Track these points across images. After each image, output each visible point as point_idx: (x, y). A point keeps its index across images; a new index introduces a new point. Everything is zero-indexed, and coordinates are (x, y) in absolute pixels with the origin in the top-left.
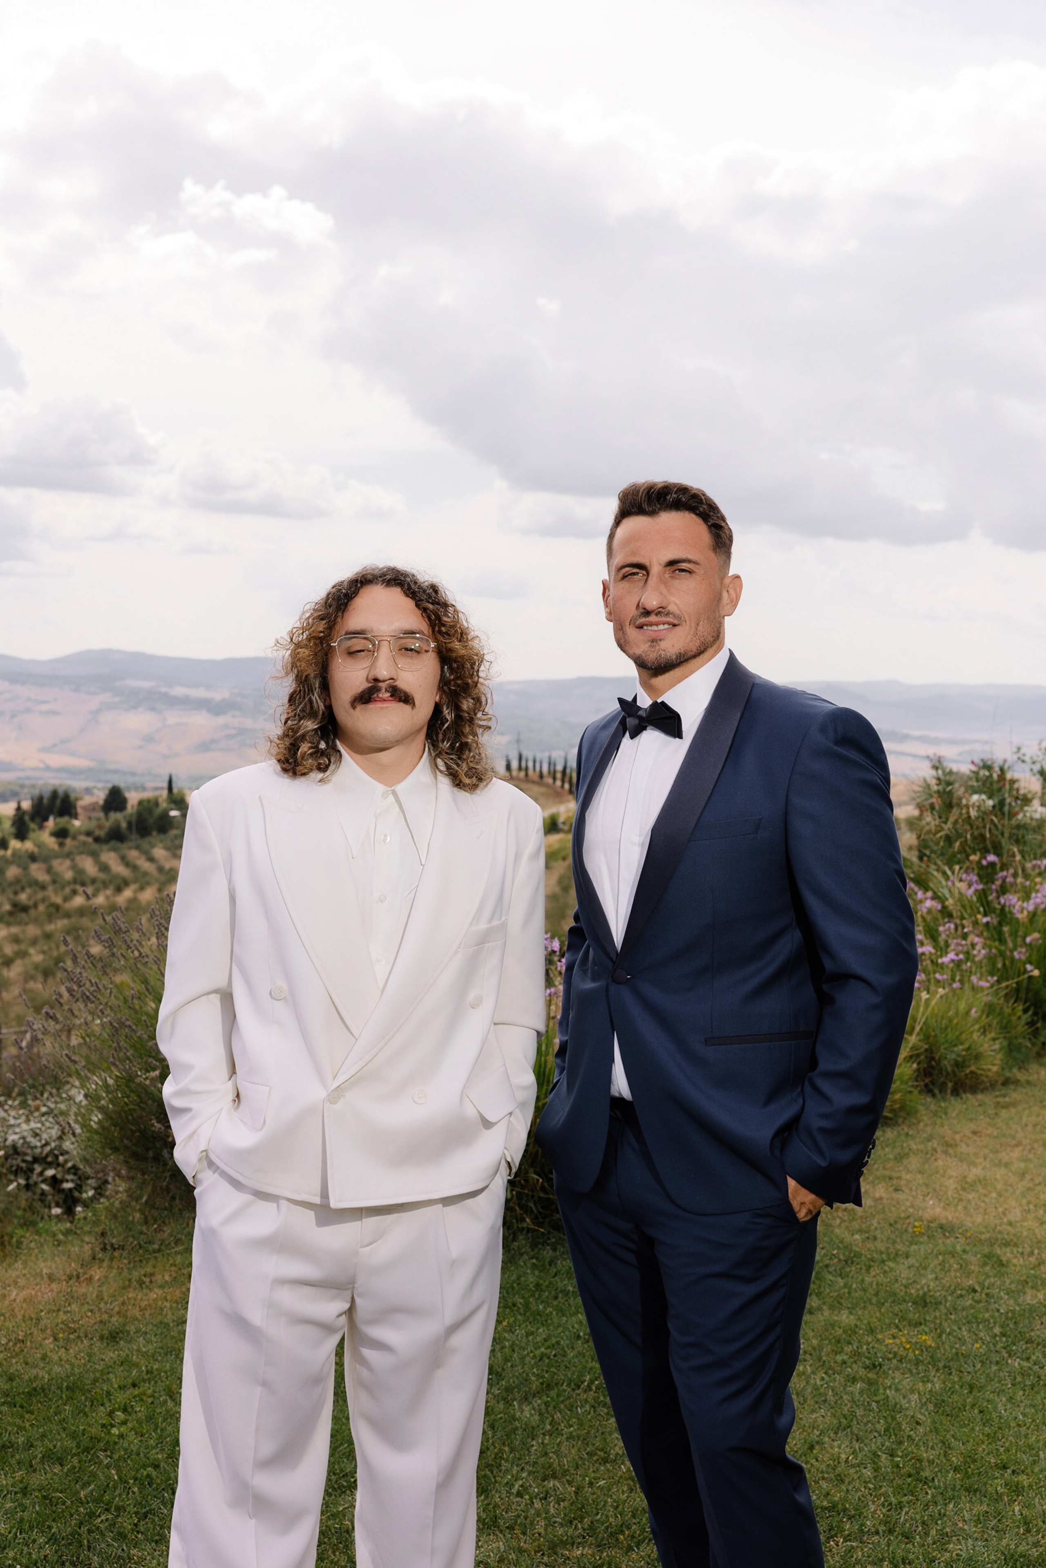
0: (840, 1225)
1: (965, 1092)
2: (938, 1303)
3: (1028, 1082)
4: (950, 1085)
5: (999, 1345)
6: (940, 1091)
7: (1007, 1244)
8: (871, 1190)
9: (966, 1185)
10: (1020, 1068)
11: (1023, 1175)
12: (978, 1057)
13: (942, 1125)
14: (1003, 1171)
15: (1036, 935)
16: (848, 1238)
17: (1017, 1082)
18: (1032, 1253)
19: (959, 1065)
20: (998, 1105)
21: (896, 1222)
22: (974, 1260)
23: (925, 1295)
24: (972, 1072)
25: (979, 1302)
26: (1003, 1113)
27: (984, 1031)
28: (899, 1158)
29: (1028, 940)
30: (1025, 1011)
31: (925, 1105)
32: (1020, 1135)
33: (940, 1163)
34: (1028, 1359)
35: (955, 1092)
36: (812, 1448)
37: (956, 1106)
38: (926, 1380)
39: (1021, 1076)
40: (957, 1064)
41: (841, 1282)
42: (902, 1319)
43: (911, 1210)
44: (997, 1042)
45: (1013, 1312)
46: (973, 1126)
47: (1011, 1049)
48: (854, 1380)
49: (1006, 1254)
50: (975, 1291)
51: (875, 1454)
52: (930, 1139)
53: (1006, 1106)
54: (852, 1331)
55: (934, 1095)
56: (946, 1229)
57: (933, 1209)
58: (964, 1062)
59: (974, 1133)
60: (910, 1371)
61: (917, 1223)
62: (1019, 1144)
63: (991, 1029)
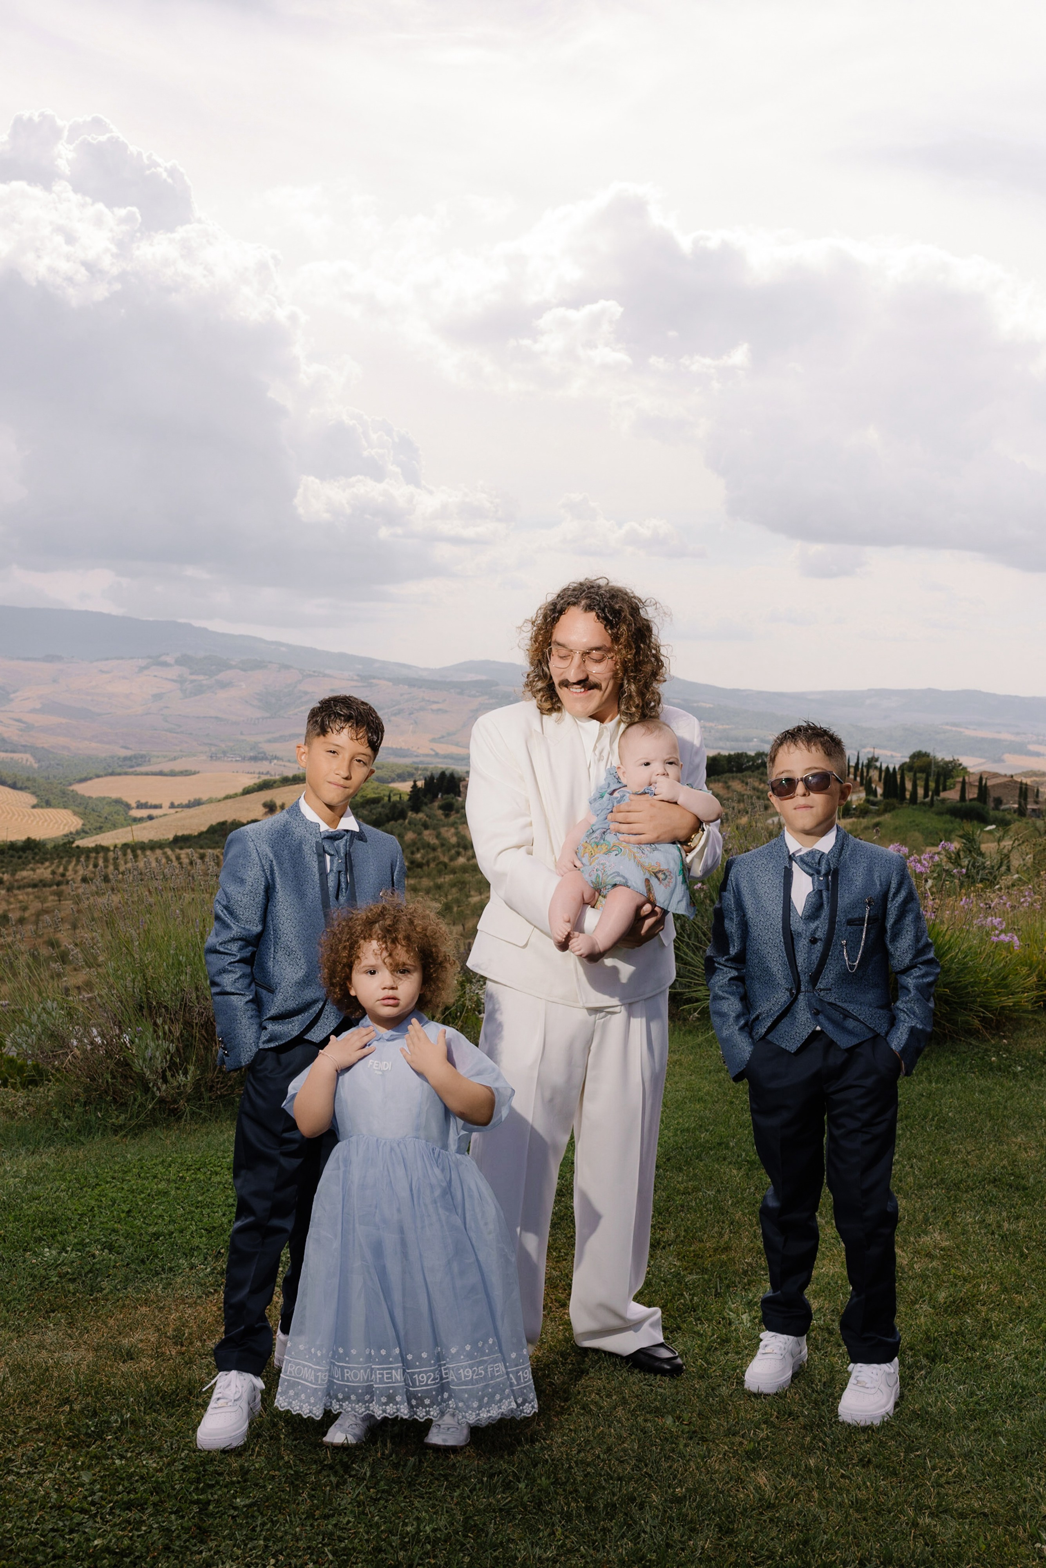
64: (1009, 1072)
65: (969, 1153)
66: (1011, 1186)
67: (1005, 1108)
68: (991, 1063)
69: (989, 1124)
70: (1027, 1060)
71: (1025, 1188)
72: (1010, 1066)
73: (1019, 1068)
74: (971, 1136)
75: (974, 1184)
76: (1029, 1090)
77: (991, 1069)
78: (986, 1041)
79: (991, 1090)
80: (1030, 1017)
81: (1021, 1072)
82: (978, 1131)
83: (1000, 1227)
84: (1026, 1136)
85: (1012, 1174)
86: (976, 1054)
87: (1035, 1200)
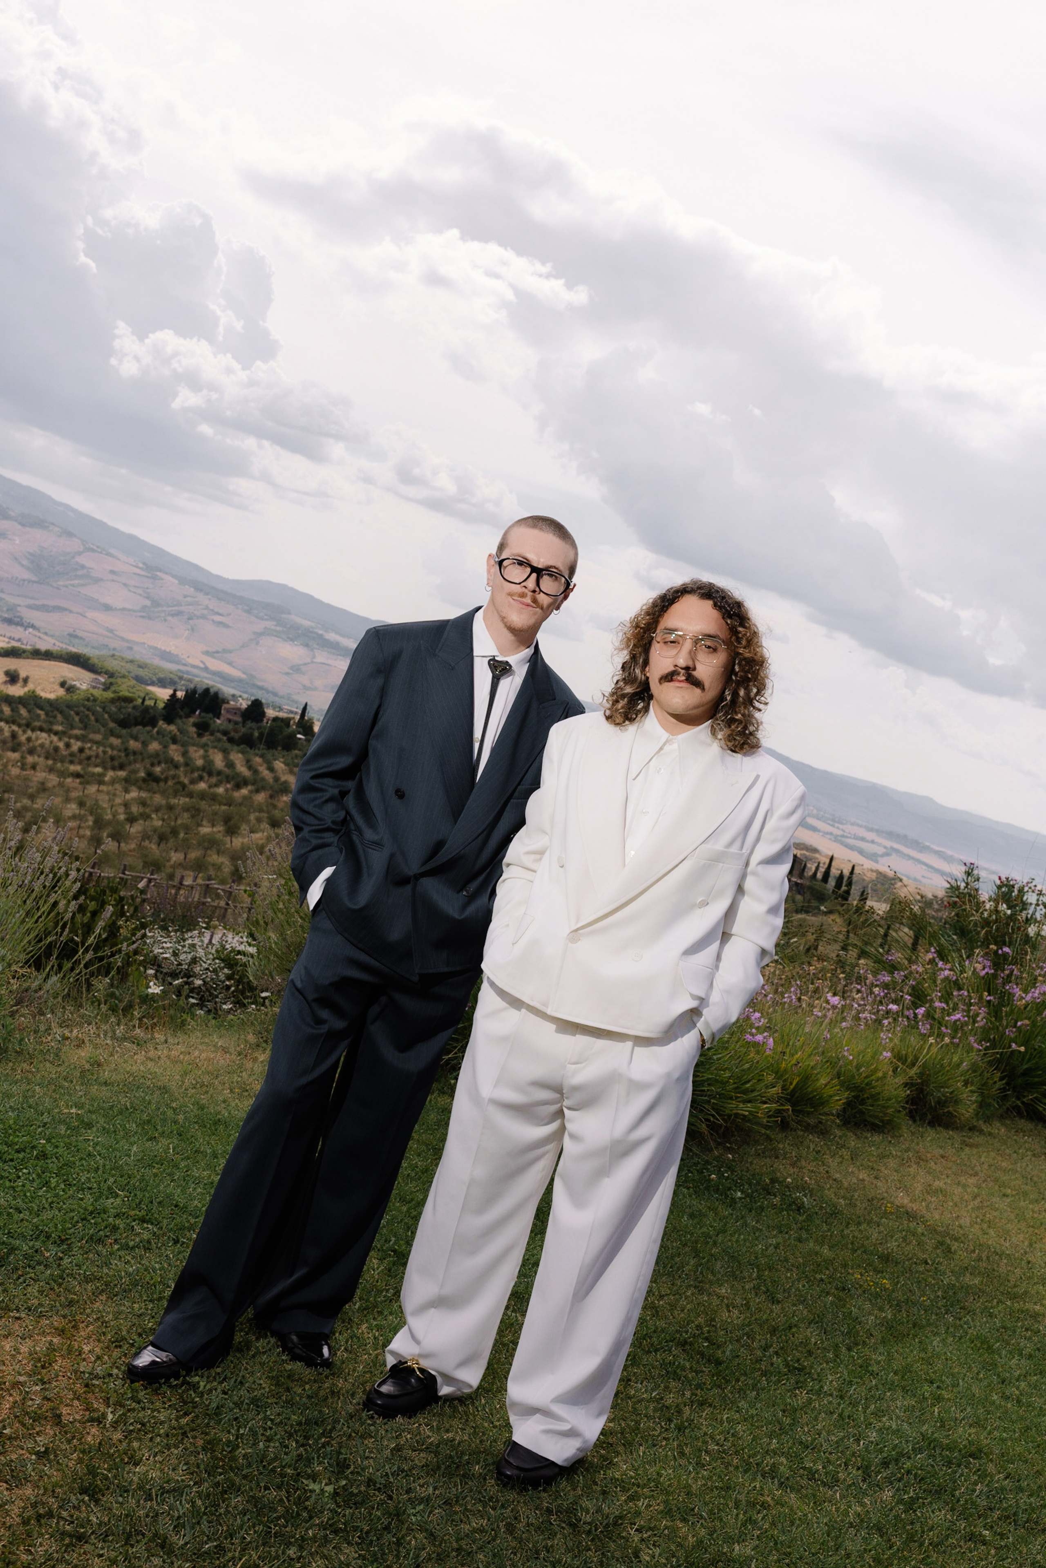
0: (829, 1189)
1: (939, 1125)
2: (897, 1263)
3: (990, 1134)
4: (929, 1117)
5: (940, 1304)
6: (920, 1120)
7: (956, 1239)
8: (857, 1172)
9: (929, 1190)
10: (985, 1122)
11: (975, 1197)
12: (957, 1102)
13: (918, 1144)
14: (960, 1189)
15: (1027, 1022)
16: (835, 1200)
17: (981, 1131)
18: (974, 1251)
19: (942, 1103)
20: (964, 1143)
21: (873, 1200)
22: (930, 1243)
23: (889, 1254)
24: (949, 1112)
25: (928, 1271)
26: (967, 1150)
27: (966, 1083)
28: (882, 1157)
29: (1019, 1023)
30: (1001, 1079)
31: (906, 1126)
32: (978, 1168)
33: (912, 1170)
34: (960, 1319)
35: (932, 1124)
36: (790, 1327)
37: (931, 1134)
38: (881, 1309)
39: (984, 1127)
40: (939, 1102)
41: (825, 1228)
42: (869, 1265)
43: (886, 1195)
44: (974, 1095)
45: (954, 1285)
46: (941, 1152)
47: (981, 1105)
48: (828, 1293)
49: (955, 1246)
50: (927, 1263)
51: (837, 1345)
52: (908, 1150)
53: (971, 1146)
54: (829, 1262)
55: (915, 1121)
56: (911, 1216)
57: (902, 1199)
58: (946, 1101)
59: (943, 1157)
60: (870, 1300)
61: (889, 1205)
62: (976, 1174)
63: (972, 1084)
64: (727, 1196)
65: (661, 1297)
66: (702, 1355)
67: (715, 1243)
68: (710, 1180)
69: (692, 1262)
70: (750, 1184)
71: (718, 1363)
72: (730, 1189)
73: (739, 1194)
74: (669, 1274)
75: (660, 1343)
76: (746, 1225)
77: (707, 1188)
78: (711, 1150)
79: (703, 1215)
80: (763, 1131)
81: (740, 1198)
82: (678, 1269)
83: (679, 1412)
84: (732, 1287)
85: (707, 1339)
86: (696, 1164)
87: (727, 1381)
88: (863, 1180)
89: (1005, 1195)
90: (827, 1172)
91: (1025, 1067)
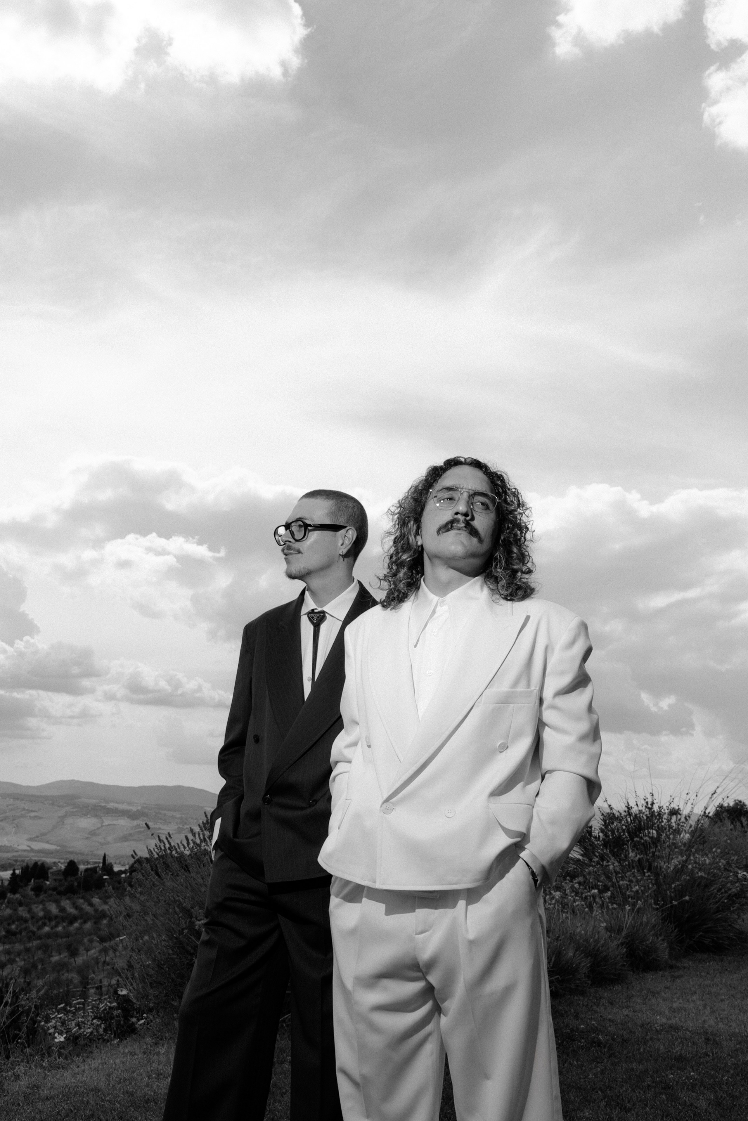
0: (610, 1027)
1: (651, 970)
2: (690, 1060)
3: (685, 968)
4: (643, 965)
6: (638, 968)
7: (715, 1035)
8: (620, 1011)
9: (672, 1010)
10: (678, 960)
11: (705, 1006)
12: (655, 950)
13: (645, 984)
14: (692, 1004)
15: (678, 883)
16: (618, 1032)
17: (678, 967)
18: (732, 1039)
19: (647, 953)
21: (643, 1025)
22: (701, 1042)
23: (680, 1056)
24: (653, 958)
26: (678, 981)
27: (656, 935)
28: (629, 998)
29: (673, 886)
30: (675, 928)
31: (632, 975)
32: (693, 989)
33: (653, 1001)
35: (644, 970)
37: (649, 976)
39: (679, 964)
40: (645, 953)
41: (625, 1052)
42: (672, 1066)
43: (649, 1020)
44: (666, 941)
46: (663, 985)
47: (671, 948)
49: (718, 1039)
52: (642, 990)
53: (680, 977)
56: (676, 1028)
57: (661, 1020)
58: (649, 951)
59: (666, 988)
61: (656, 1025)
62: (695, 993)
63: (660, 935)
88: (627, 1015)
89: (722, 1000)
90: (601, 1016)
91: (687, 916)
